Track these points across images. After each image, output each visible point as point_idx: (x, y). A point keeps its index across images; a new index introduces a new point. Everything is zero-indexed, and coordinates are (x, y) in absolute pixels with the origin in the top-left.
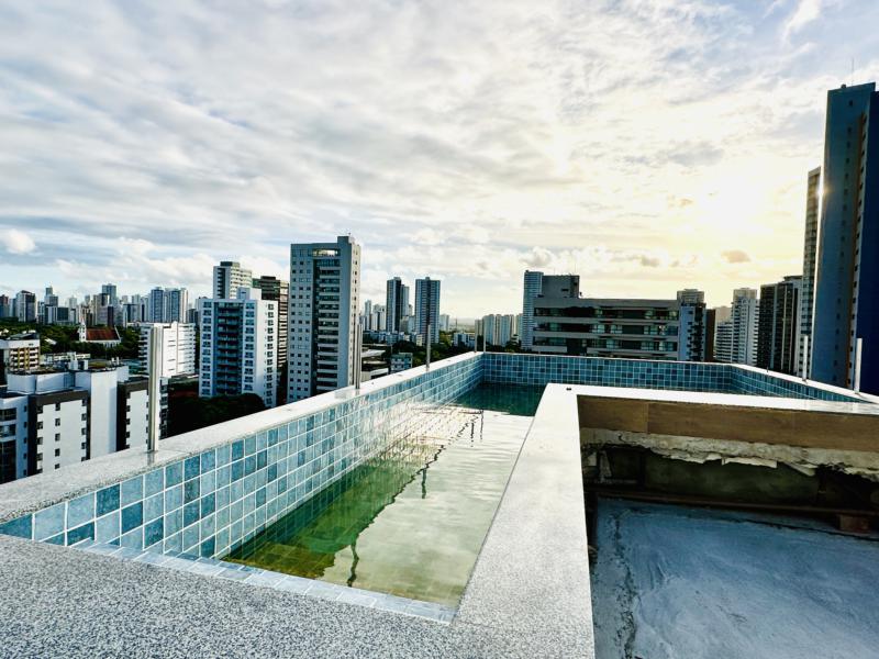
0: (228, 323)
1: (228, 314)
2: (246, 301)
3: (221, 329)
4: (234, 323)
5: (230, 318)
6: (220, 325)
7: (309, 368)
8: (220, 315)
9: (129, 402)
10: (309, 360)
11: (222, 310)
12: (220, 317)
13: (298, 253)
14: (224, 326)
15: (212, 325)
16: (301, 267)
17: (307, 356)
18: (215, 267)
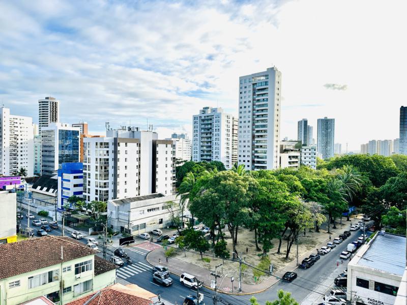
0: (206, 127)
1: (206, 122)
2: (216, 114)
3: (203, 131)
4: (209, 126)
5: (208, 124)
6: (202, 129)
7: (250, 149)
8: (202, 123)
9: (158, 149)
10: (250, 144)
11: (203, 120)
12: (202, 125)
13: (243, 82)
14: (205, 129)
15: (198, 129)
16: (245, 90)
17: (248, 141)
18: (200, 111)
